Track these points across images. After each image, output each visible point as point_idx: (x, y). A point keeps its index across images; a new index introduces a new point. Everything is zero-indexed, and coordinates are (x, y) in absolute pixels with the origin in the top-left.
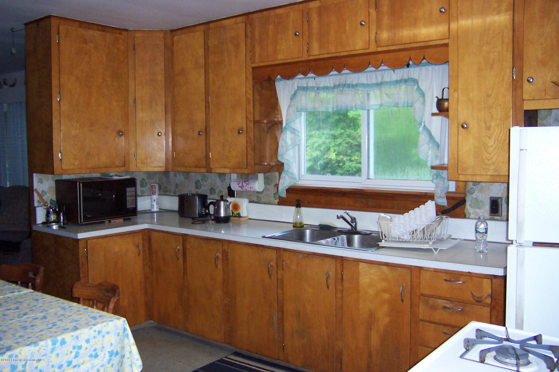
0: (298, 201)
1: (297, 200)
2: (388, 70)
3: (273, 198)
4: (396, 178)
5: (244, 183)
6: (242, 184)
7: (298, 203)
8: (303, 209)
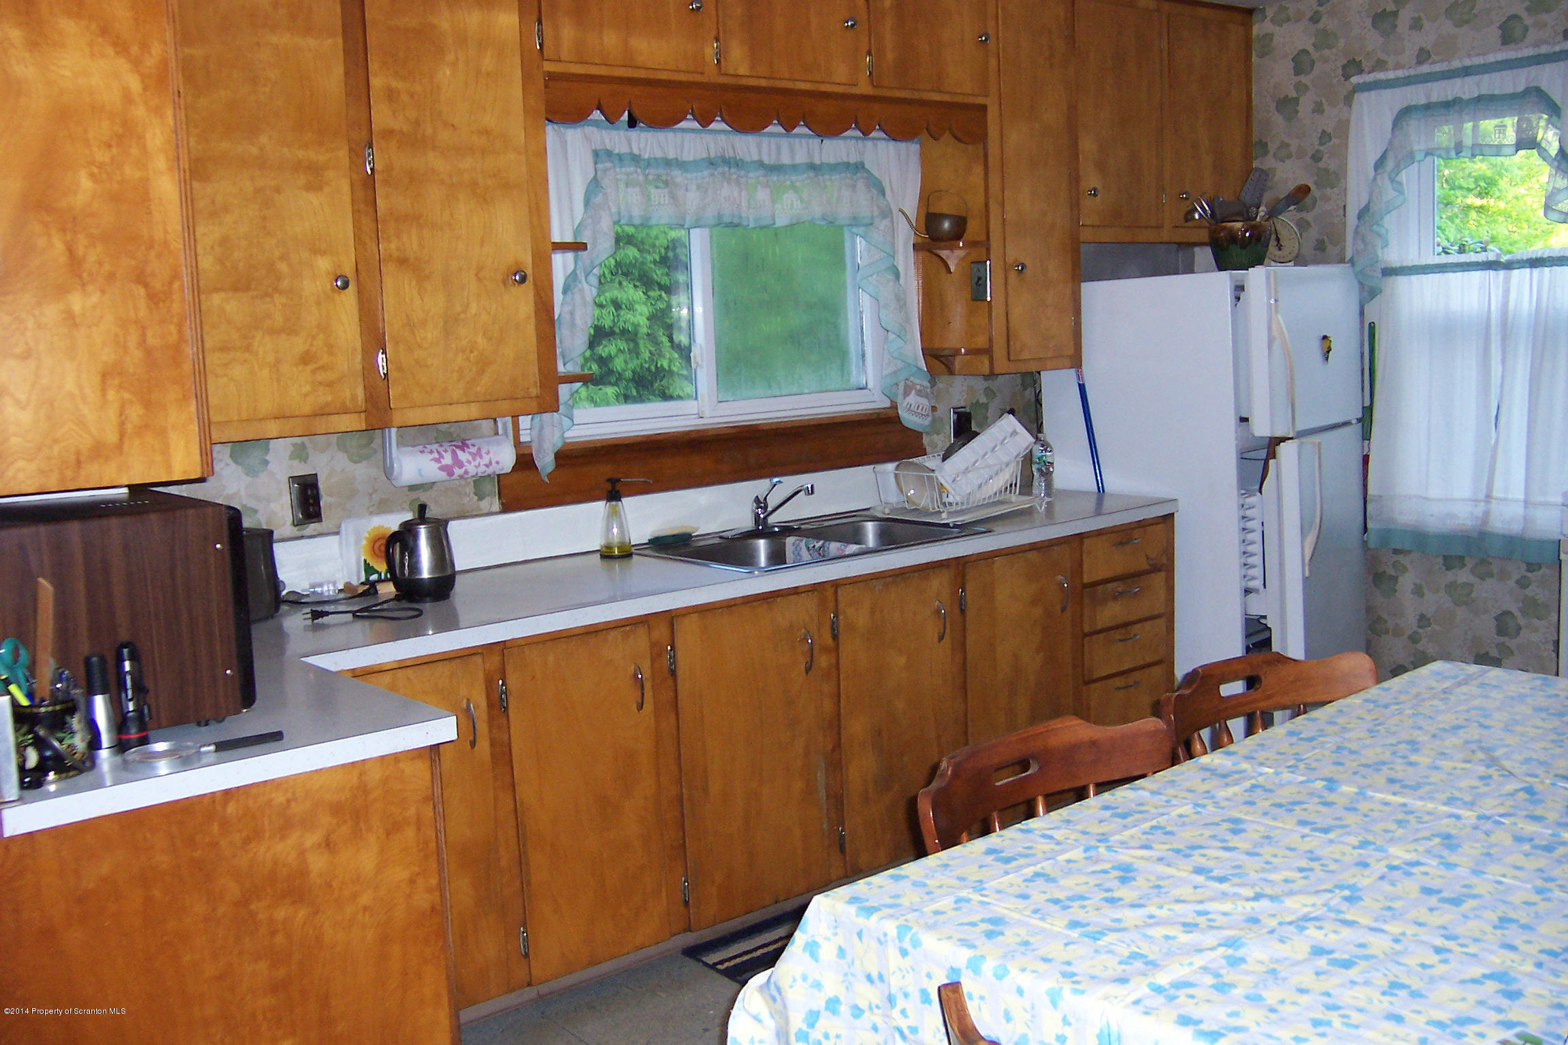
0: (614, 481)
1: (609, 480)
2: (810, 136)
3: (472, 495)
4: (778, 394)
5: (459, 452)
6: (454, 454)
7: (614, 487)
8: (628, 503)
